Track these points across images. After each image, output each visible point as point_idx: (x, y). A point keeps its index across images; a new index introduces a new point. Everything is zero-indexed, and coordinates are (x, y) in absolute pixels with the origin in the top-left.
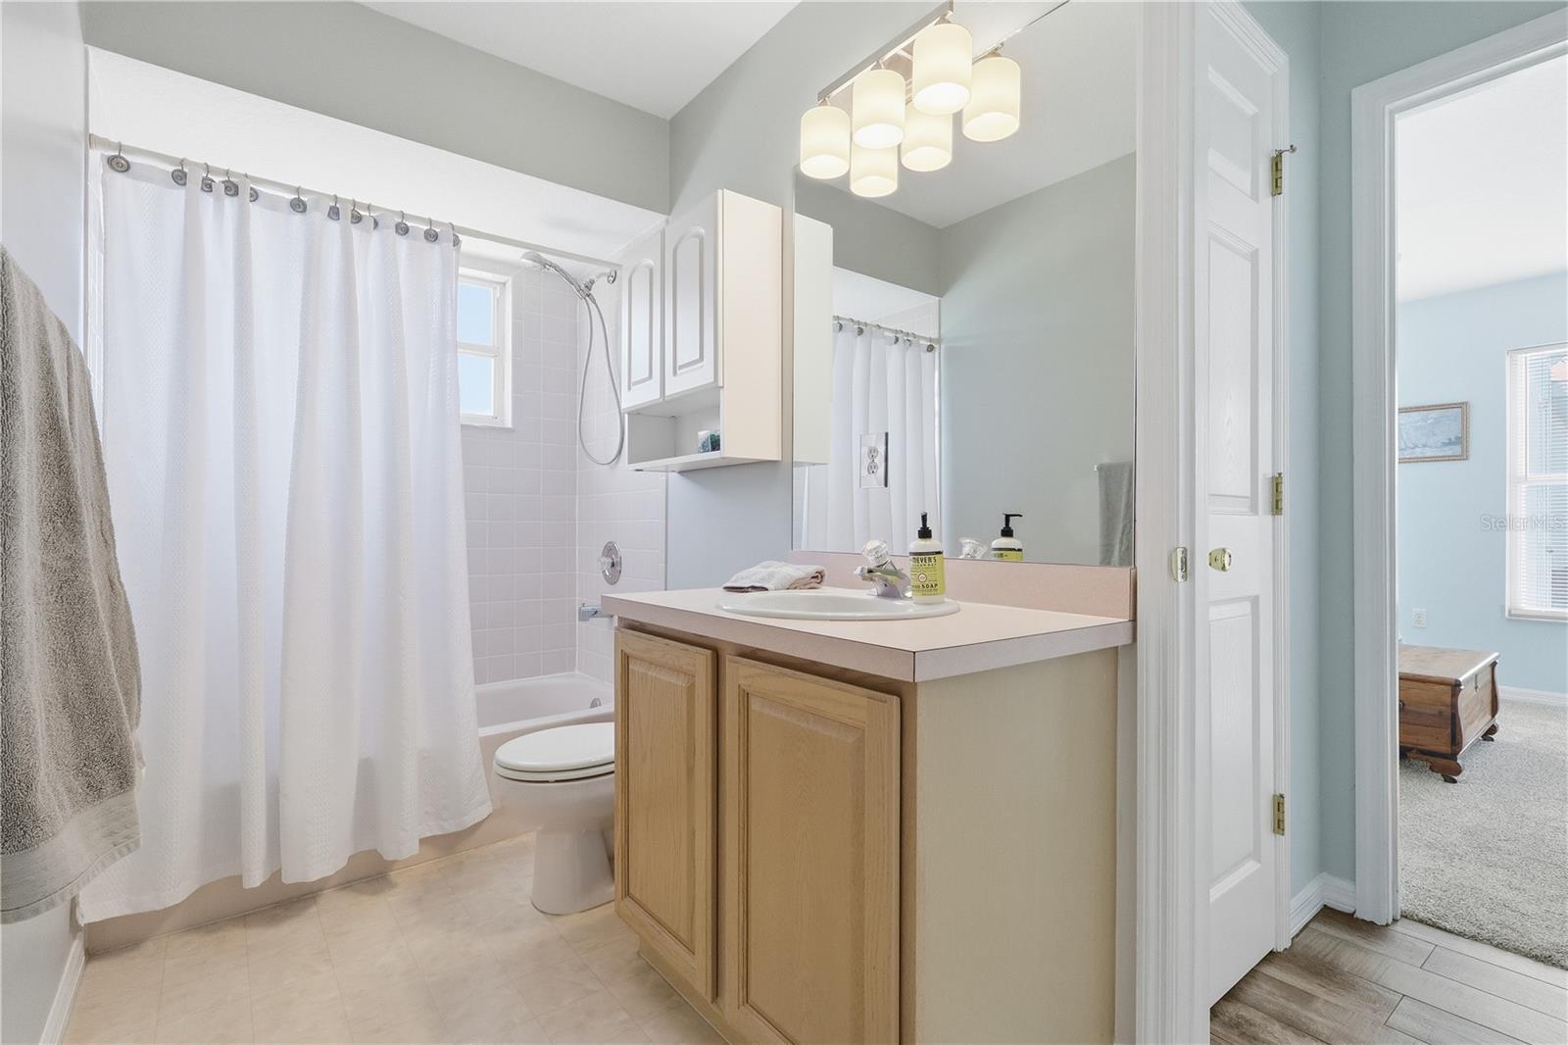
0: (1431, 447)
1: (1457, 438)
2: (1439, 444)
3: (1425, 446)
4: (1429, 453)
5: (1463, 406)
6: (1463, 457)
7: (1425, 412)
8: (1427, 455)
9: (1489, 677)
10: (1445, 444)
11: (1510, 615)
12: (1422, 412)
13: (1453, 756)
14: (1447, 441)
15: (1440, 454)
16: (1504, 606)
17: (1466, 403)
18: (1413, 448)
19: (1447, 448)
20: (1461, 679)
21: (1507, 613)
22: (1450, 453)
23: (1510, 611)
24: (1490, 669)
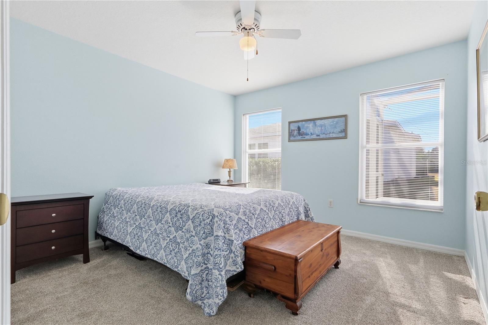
0: (335, 133)
1: (343, 129)
2: (338, 132)
3: (333, 133)
4: (334, 135)
5: (345, 116)
6: (345, 137)
7: (334, 119)
8: (334, 136)
9: (336, 239)
10: (340, 132)
11: (360, 202)
12: (332, 119)
13: (294, 301)
14: (340, 131)
15: (338, 136)
16: (358, 199)
17: (346, 115)
18: (330, 134)
19: (340, 134)
20: (299, 256)
21: (359, 202)
22: (341, 136)
23: (360, 201)
24: (337, 235)
